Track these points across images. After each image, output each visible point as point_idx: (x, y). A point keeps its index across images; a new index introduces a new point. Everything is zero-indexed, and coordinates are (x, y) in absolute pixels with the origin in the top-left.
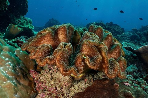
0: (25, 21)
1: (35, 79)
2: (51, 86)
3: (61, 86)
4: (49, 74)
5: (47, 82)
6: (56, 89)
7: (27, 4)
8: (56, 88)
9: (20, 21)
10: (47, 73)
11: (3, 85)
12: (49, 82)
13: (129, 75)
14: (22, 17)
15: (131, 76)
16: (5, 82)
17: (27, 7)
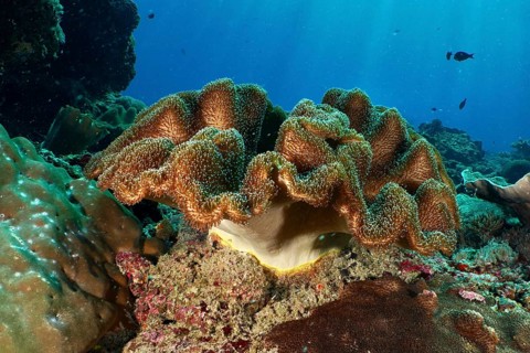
0: (120, 110)
1: (136, 281)
2: (187, 300)
3: (222, 299)
4: (186, 265)
5: (176, 288)
6: (203, 309)
7: (131, 50)
8: (204, 306)
9: (103, 109)
10: (178, 260)
11: (10, 282)
12: (182, 289)
13: (482, 276)
14: (112, 96)
15: (493, 278)
16: (18, 274)
17: (133, 60)
